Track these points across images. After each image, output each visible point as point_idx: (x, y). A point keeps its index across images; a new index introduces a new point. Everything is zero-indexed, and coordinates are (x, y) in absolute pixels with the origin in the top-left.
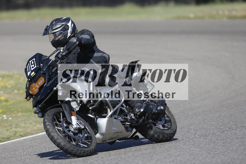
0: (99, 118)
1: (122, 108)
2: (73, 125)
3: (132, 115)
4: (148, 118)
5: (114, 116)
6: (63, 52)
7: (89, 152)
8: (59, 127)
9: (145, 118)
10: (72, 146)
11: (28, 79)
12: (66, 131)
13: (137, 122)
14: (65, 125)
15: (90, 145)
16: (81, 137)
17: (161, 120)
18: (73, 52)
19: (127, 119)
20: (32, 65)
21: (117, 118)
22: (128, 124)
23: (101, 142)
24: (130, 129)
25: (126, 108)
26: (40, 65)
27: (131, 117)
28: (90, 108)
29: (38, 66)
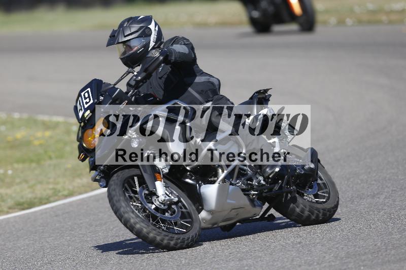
0: (204, 184)
1: (242, 167)
2: (159, 197)
3: (261, 178)
4: (288, 184)
5: (229, 180)
8: (135, 202)
9: (282, 183)
11: (80, 123)
13: (270, 190)
15: (190, 227)
17: (311, 187)
19: (252, 185)
20: (85, 100)
21: (235, 184)
22: (254, 194)
23: (210, 226)
24: (258, 202)
25: (250, 167)
26: (98, 99)
27: (259, 182)
28: (188, 169)
29: (96, 100)
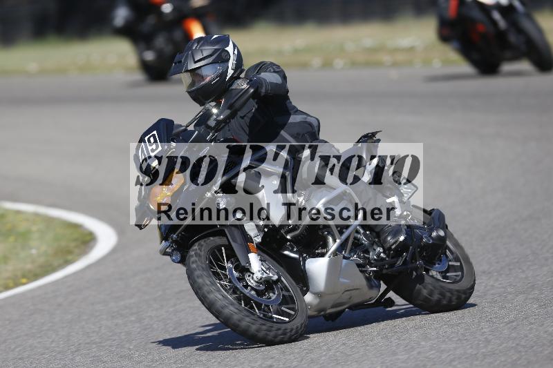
0: (310, 257)
1: (356, 235)
2: (253, 274)
3: (380, 250)
4: (413, 258)
5: (341, 252)
6: (218, 115)
7: (294, 331)
9: (407, 257)
10: (258, 319)
12: (240, 285)
13: (392, 265)
14: (236, 274)
15: (293, 315)
16: (273, 298)
17: (439, 262)
18: (240, 114)
19: (369, 258)
21: (349, 258)
22: (371, 271)
24: (374, 282)
25: (365, 235)
27: (378, 255)
28: (288, 237)
